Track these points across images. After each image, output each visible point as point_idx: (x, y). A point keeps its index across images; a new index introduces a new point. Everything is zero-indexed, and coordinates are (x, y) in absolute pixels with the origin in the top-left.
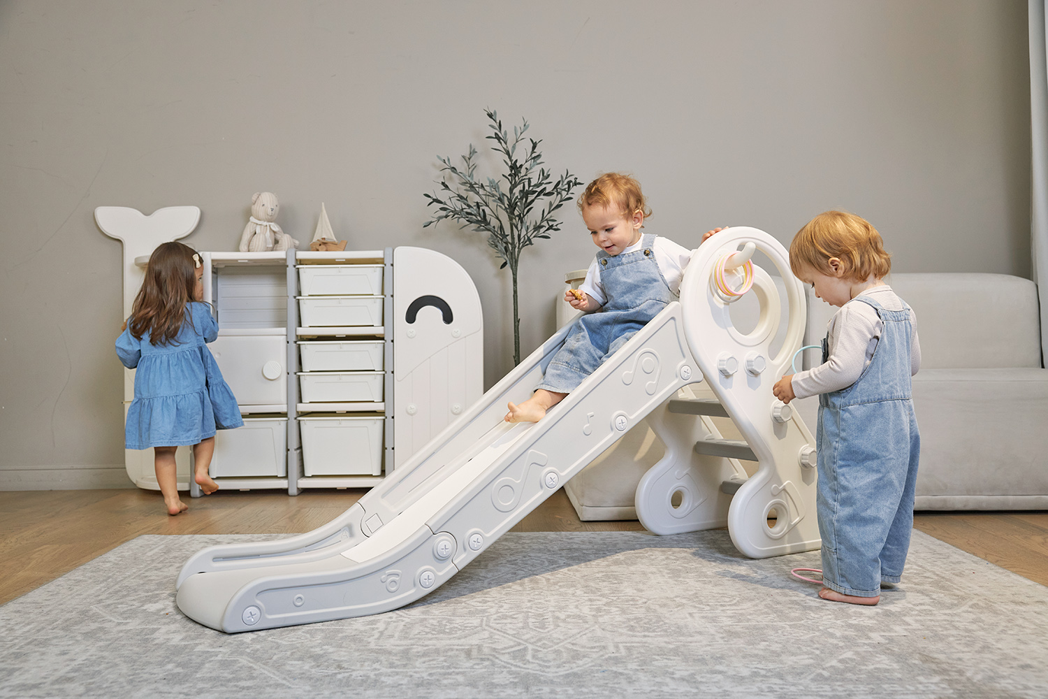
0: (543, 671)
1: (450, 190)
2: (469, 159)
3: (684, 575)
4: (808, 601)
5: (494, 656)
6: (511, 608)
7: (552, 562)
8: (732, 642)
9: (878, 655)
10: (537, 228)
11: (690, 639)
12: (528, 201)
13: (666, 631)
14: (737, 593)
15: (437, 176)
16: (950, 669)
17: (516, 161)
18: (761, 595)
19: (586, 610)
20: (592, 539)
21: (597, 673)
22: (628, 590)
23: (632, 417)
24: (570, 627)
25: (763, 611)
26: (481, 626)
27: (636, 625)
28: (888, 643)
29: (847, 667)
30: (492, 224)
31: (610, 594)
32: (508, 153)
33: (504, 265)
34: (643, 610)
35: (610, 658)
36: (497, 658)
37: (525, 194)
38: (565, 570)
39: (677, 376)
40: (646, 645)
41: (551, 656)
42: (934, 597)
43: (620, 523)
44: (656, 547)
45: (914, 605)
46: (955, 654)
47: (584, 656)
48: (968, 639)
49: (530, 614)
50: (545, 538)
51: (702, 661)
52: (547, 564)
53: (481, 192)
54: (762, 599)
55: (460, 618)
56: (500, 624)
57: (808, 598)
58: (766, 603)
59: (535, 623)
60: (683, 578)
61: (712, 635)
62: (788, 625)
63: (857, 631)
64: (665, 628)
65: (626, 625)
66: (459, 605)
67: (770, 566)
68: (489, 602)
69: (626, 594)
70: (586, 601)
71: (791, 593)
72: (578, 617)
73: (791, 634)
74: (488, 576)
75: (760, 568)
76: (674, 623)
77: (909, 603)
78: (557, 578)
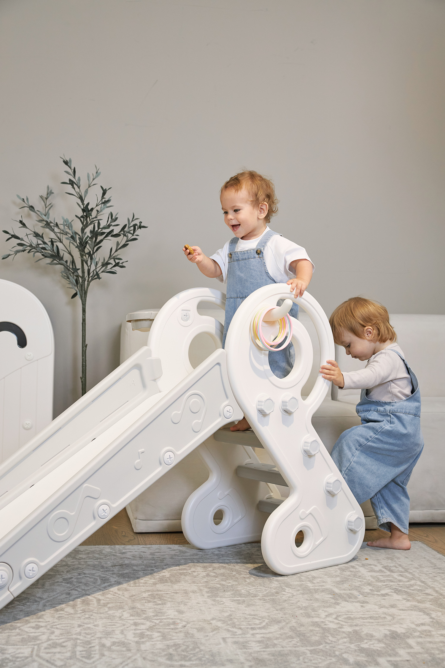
1: (27, 228)
2: (46, 199)
3: (221, 594)
4: (327, 623)
6: (61, 634)
7: (104, 580)
10: (106, 264)
12: (98, 241)
13: (200, 659)
14: (266, 614)
17: (88, 204)
18: (287, 616)
19: (130, 636)
20: (142, 554)
22: (170, 612)
23: (179, 453)
24: (114, 656)
25: (288, 635)
26: (31, 656)
27: (175, 653)
30: (65, 259)
31: (154, 616)
32: (81, 198)
33: (75, 295)
34: (182, 635)
37: (95, 234)
38: (115, 589)
39: (220, 415)
42: (433, 616)
43: (169, 535)
44: (198, 562)
45: (418, 625)
49: (79, 641)
52: (99, 582)
53: (56, 230)
54: (287, 621)
55: (13, 647)
56: (50, 653)
57: (328, 619)
58: (291, 625)
59: (82, 651)
60: (221, 597)
61: (242, 663)
62: (309, 650)
63: (368, 655)
64: (200, 656)
65: (165, 653)
66: (13, 631)
67: (297, 583)
68: (42, 627)
69: (168, 617)
70: (132, 625)
71: (313, 613)
72: (122, 644)
73: (311, 660)
74: (44, 597)
75: (288, 585)
76: (209, 650)
77: (413, 623)
78: (107, 598)
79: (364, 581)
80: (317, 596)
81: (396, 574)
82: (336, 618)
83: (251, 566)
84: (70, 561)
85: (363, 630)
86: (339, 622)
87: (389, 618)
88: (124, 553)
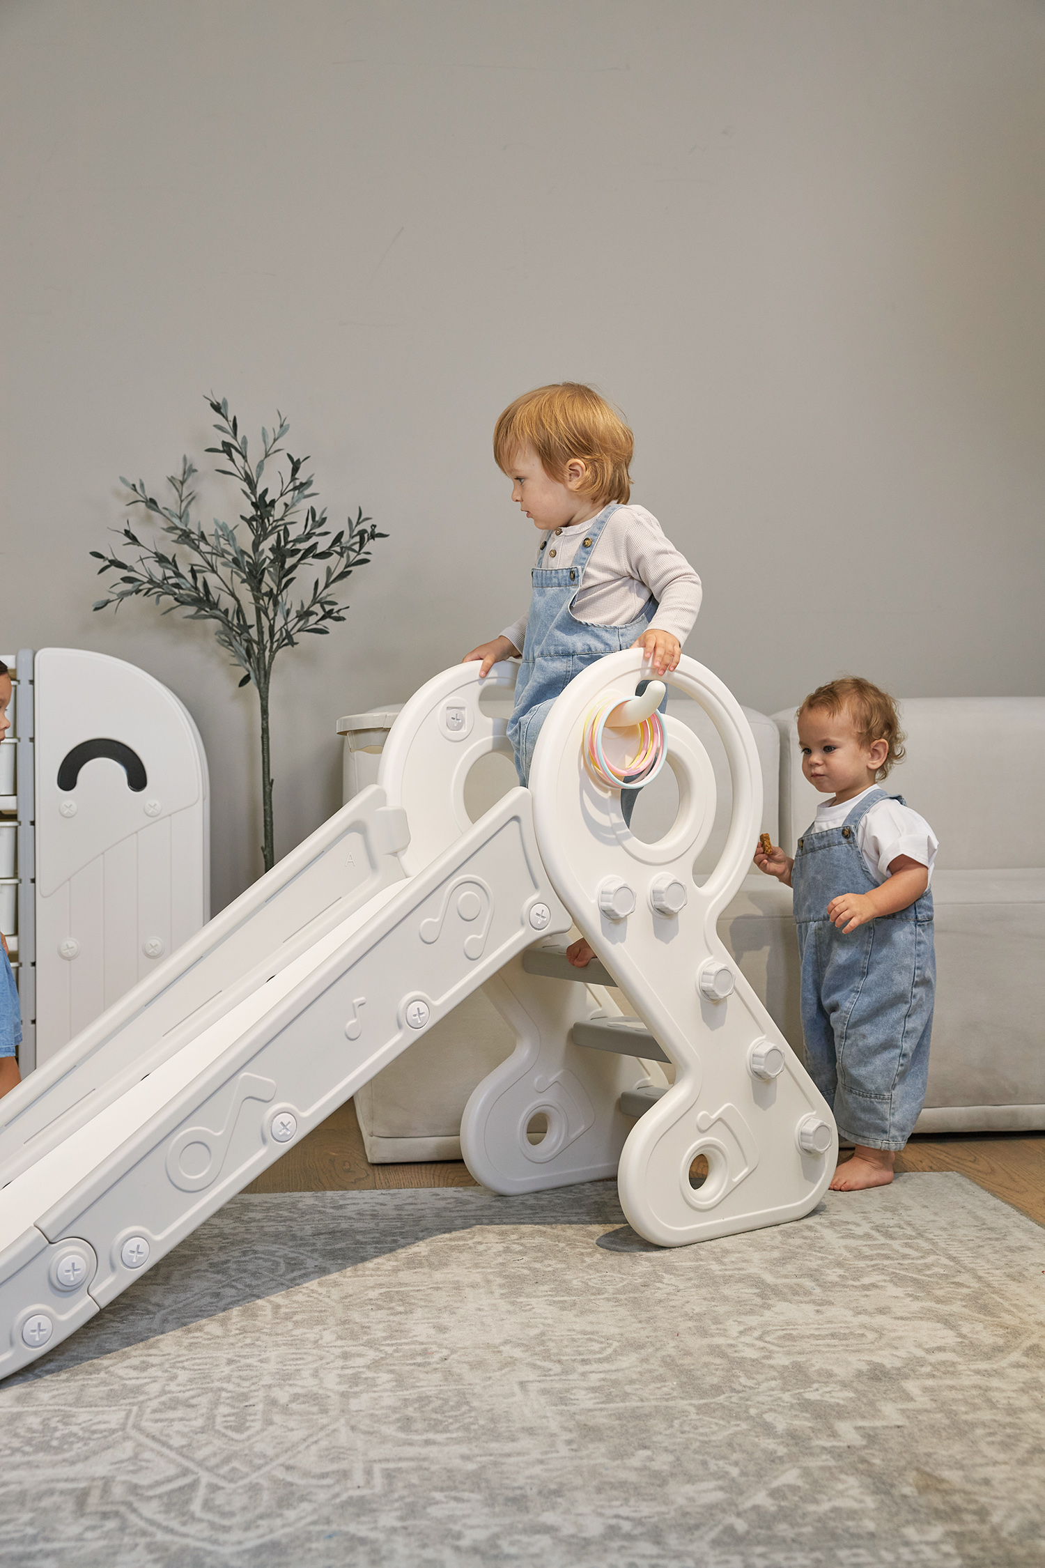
0: (216, 1542)
1: (139, 545)
2: (182, 483)
3: (529, 1289)
4: (741, 1347)
5: (129, 1505)
6: (191, 1381)
7: (293, 1264)
8: (584, 1453)
9: (843, 1476)
10: (304, 614)
11: (509, 1447)
12: (287, 566)
13: (467, 1428)
14: (617, 1331)
15: (121, 513)
16: (965, 1505)
17: (266, 491)
18: (659, 1334)
20: (377, 1208)
21: (317, 1540)
22: (420, 1329)
23: (437, 1003)
24: (292, 1424)
25: (656, 1374)
26: (123, 1427)
27: (417, 1415)
28: (865, 1447)
29: (781, 1508)
30: (222, 607)
31: (385, 1338)
32: (249, 480)
33: (245, 680)
34: (438, 1376)
35: (350, 1502)
36: (134, 1510)
37: (280, 553)
38: (313, 1284)
39: (523, 924)
40: (426, 1464)
41: (239, 1502)
42: (965, 1330)
43: (439, 1166)
44: (491, 1223)
45: (930, 1351)
46: (980, 1469)
47: (303, 1499)
48: (1008, 1431)
49: (224, 1394)
50: (294, 1205)
51: (519, 1502)
52: (283, 1268)
53: (203, 547)
54: (658, 1345)
55: (88, 1409)
56: (161, 1420)
57: (743, 1339)
58: (665, 1353)
59: (229, 1415)
60: (528, 1296)
61: (553, 1435)
62: (694, 1405)
63: (817, 1417)
64: (467, 1421)
65: (397, 1416)
66: (93, 1376)
67: (689, 1264)
68: (153, 1366)
69: (415, 1339)
70: (337, 1357)
71: (714, 1327)
72: (313, 1398)
73: (696, 1428)
74: (167, 1303)
75: (671, 1269)
76: (489, 1407)
77: (919, 1346)
78: (297, 1302)
79: (831, 1257)
80: (726, 1291)
81: (898, 1242)
82: (760, 1338)
83: (598, 1230)
84: (227, 1225)
85: (813, 1362)
86: (766, 1345)
87: (871, 1336)
88: (341, 1207)
